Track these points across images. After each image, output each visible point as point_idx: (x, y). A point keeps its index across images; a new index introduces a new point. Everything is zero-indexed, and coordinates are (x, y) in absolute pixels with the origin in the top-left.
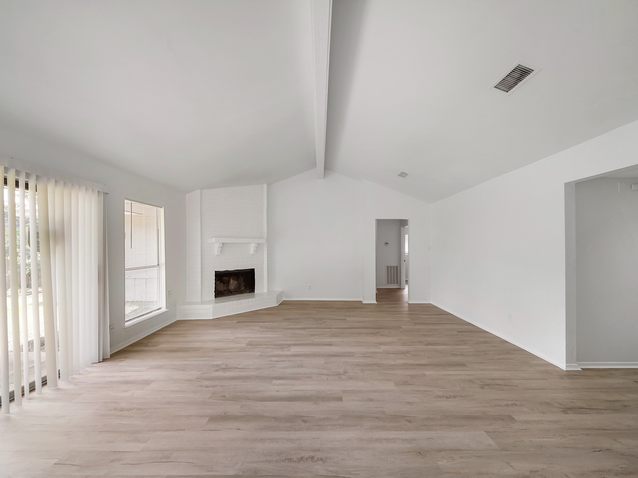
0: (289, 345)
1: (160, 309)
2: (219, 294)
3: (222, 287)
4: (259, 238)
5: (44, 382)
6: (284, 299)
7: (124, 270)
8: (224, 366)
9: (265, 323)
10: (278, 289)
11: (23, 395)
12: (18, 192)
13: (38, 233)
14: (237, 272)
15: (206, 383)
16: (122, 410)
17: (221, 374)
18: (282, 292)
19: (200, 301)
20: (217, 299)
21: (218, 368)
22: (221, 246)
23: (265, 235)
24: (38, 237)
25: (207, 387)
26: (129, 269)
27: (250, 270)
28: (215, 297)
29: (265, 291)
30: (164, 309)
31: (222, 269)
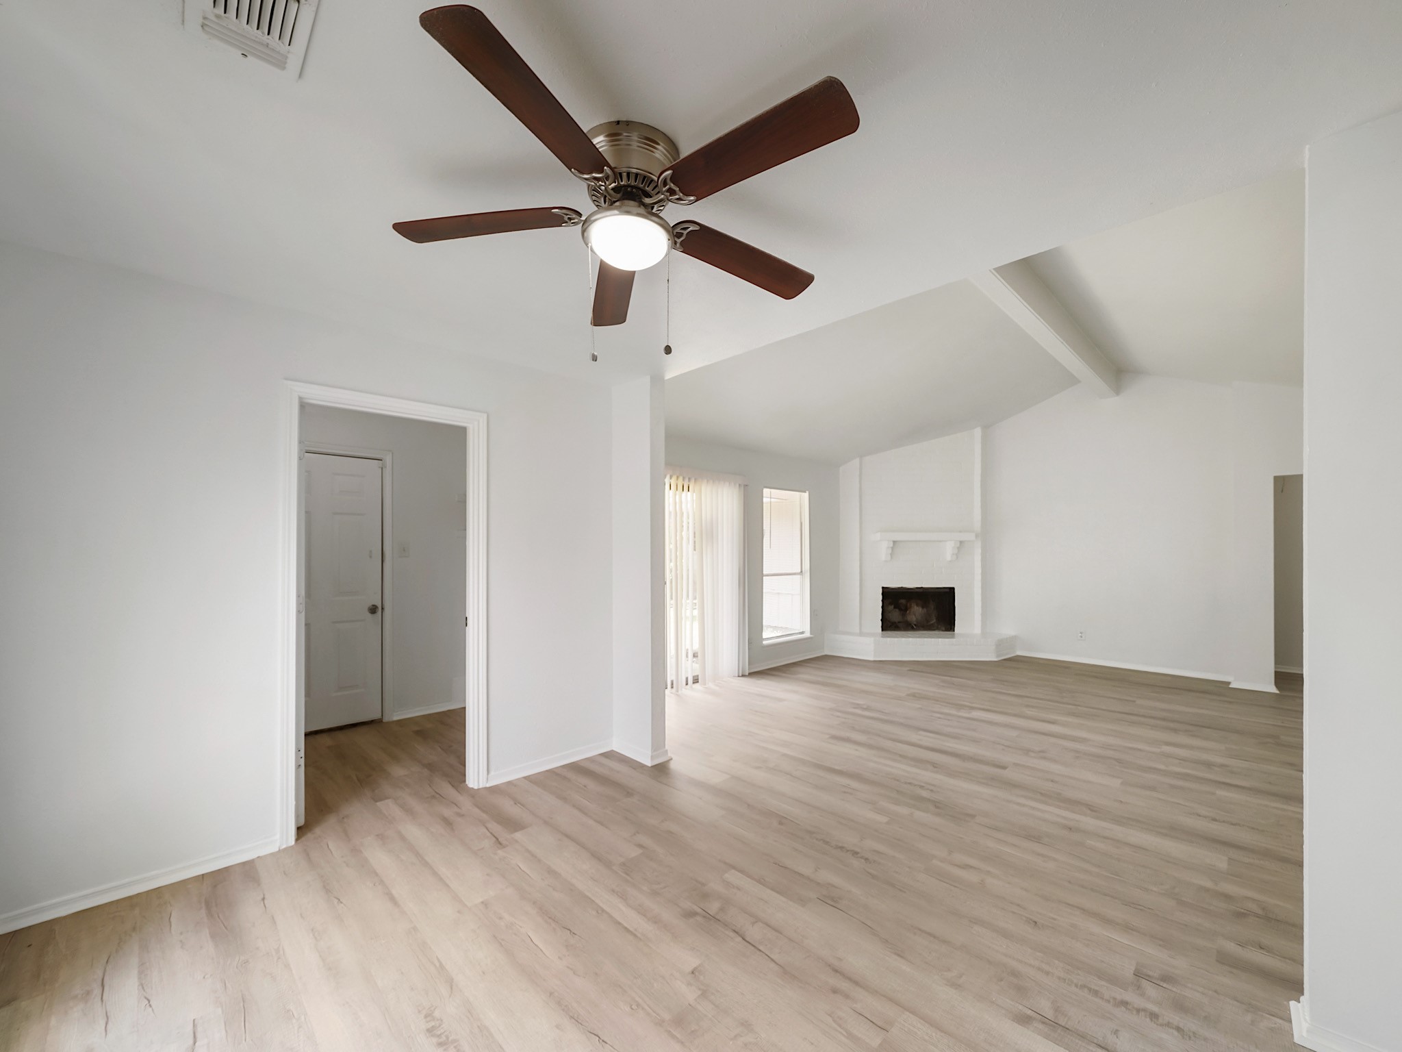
0: (973, 708)
1: (802, 633)
2: (888, 625)
3: (895, 616)
4: (960, 532)
5: (696, 681)
6: (1019, 653)
7: (763, 575)
8: (865, 707)
9: (953, 679)
10: (1007, 630)
11: (687, 684)
12: (684, 494)
13: (695, 533)
14: (921, 590)
15: (839, 714)
16: (756, 711)
17: (859, 711)
18: (1014, 638)
19: (858, 631)
20: (884, 632)
21: (858, 706)
22: (892, 545)
23: (977, 525)
24: (695, 537)
25: (838, 717)
26: (767, 575)
27: (948, 590)
28: (882, 630)
29: (977, 630)
30: (807, 634)
31: (894, 584)
